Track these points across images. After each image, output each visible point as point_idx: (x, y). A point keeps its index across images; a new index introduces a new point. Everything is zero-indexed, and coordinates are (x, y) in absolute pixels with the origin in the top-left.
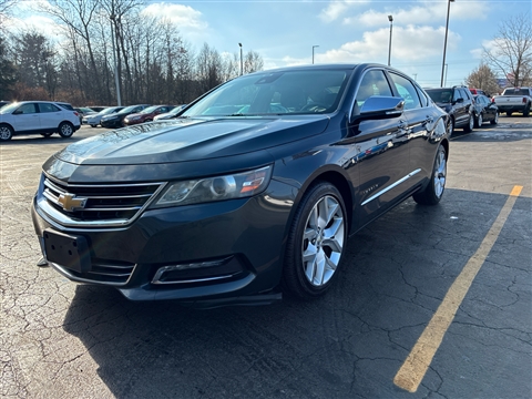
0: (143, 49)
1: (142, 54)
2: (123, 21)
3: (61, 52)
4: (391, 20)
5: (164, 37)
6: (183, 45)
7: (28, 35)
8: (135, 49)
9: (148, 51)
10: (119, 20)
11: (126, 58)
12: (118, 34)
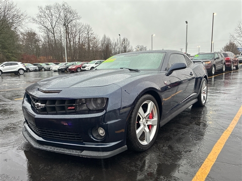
0: (77, 38)
1: (77, 40)
2: (69, 26)
3: (43, 40)
4: (187, 23)
5: (87, 33)
6: (94, 36)
7: (29, 32)
8: (74, 38)
9: (79, 39)
10: (67, 26)
11: (70, 42)
12: (67, 32)
